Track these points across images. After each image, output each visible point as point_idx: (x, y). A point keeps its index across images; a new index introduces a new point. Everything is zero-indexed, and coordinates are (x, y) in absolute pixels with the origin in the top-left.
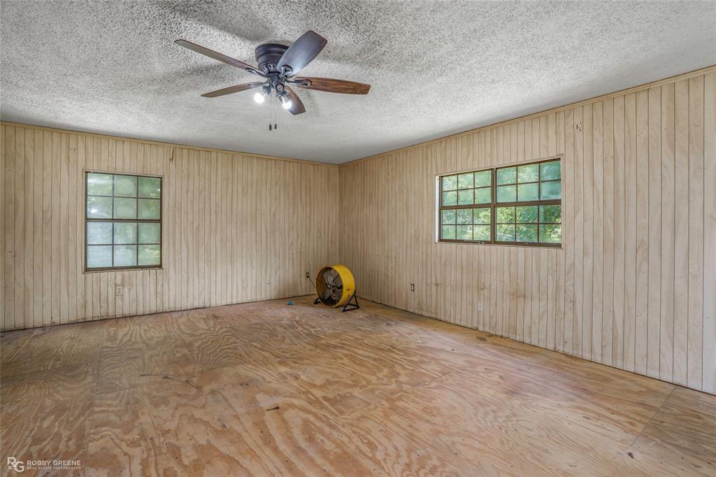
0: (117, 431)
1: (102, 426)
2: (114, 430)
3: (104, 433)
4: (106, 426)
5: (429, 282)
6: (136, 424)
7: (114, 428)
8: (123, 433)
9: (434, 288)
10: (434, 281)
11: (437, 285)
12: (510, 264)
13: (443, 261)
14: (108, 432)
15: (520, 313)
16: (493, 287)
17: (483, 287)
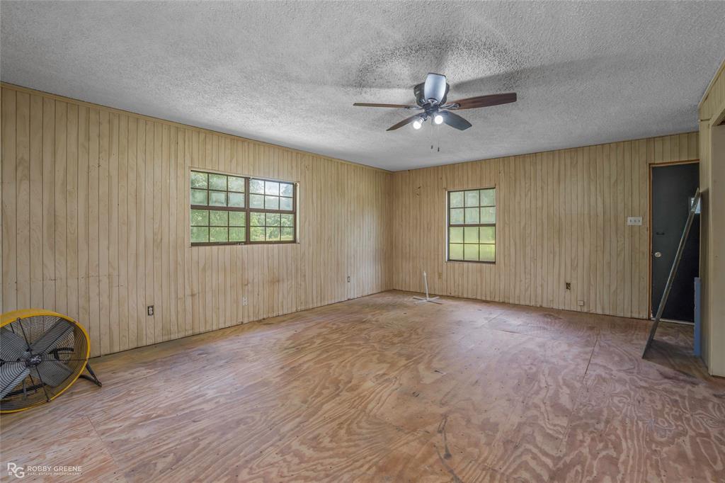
0: (541, 423)
1: (551, 436)
2: (544, 425)
3: (552, 427)
4: (548, 433)
5: (181, 295)
6: (524, 419)
7: (542, 427)
8: (538, 418)
9: (189, 301)
10: (188, 292)
11: (193, 295)
12: (268, 258)
13: (201, 267)
14: (548, 426)
15: (276, 294)
16: (256, 280)
17: (246, 283)
